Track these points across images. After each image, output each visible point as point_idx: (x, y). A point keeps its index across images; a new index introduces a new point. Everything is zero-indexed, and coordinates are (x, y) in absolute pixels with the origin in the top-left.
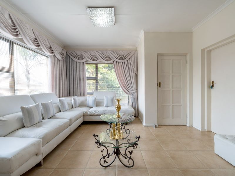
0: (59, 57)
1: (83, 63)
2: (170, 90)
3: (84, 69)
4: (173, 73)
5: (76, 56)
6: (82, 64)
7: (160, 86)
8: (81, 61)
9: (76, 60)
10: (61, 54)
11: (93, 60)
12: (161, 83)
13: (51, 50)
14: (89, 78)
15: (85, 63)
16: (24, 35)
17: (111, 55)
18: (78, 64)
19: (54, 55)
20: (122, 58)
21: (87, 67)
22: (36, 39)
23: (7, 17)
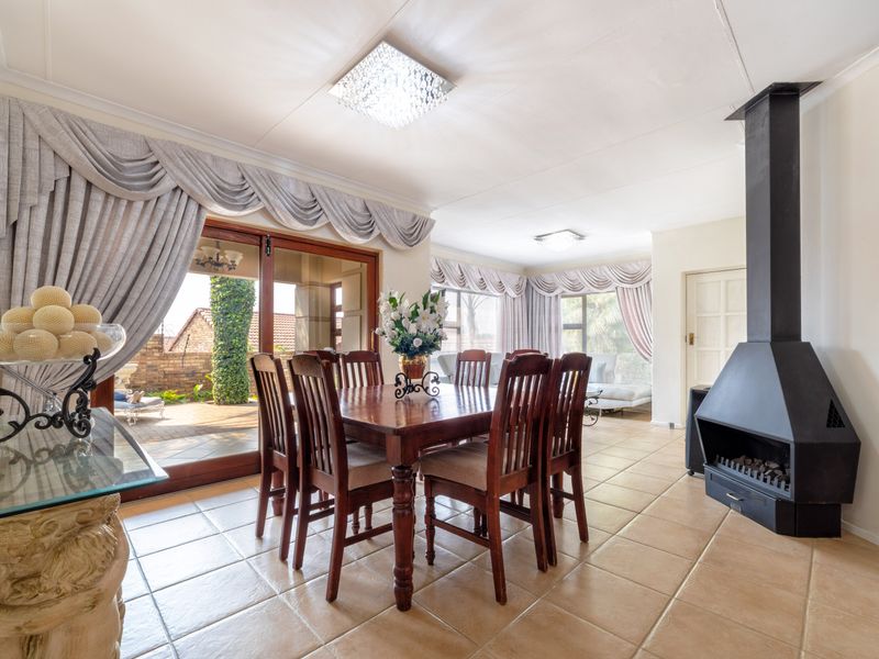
0: (512, 294)
1: (557, 296)
2: (719, 352)
3: (557, 309)
4: (727, 311)
6: (553, 300)
7: (692, 343)
10: (518, 287)
11: (574, 289)
12: (695, 335)
13: (501, 288)
14: (567, 327)
18: (547, 300)
20: (635, 278)
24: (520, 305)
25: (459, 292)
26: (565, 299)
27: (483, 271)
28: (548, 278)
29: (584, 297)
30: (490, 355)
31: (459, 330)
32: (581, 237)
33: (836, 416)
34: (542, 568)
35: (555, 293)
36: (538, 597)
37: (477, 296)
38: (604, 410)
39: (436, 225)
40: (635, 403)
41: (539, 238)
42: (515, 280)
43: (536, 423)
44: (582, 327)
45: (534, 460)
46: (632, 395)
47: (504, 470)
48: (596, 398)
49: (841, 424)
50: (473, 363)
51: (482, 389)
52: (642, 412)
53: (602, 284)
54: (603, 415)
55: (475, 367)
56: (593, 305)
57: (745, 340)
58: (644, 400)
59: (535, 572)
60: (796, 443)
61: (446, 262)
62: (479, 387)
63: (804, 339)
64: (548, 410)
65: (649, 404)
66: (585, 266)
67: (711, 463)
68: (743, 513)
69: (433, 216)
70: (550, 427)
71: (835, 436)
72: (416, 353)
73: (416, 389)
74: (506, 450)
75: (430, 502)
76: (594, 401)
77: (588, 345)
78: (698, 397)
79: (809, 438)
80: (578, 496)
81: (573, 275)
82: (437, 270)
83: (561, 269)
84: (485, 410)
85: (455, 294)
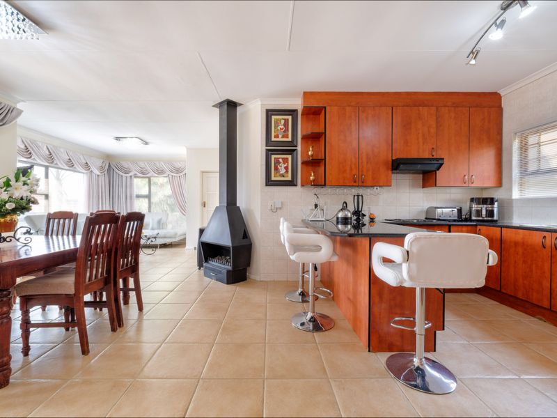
0: (97, 172)
1: (131, 176)
3: (131, 185)
5: (121, 168)
6: (128, 179)
8: (128, 175)
9: (121, 174)
10: (101, 168)
13: (87, 167)
15: (133, 177)
16: (59, 160)
17: (165, 167)
18: (124, 179)
19: (91, 171)
20: (178, 171)
21: (136, 181)
22: (70, 159)
23: (45, 149)
24: (103, 181)
25: (47, 168)
26: (138, 179)
27: (71, 153)
28: (125, 164)
29: (149, 178)
30: (77, 215)
31: (47, 197)
32: (146, 143)
33: (246, 235)
34: (113, 330)
35: (130, 174)
36: (110, 343)
37: (63, 171)
38: (161, 245)
39: (23, 114)
40: (177, 239)
41: (117, 139)
42: (99, 162)
43: (109, 252)
44: (149, 197)
45: (108, 272)
46: (176, 234)
47: (87, 280)
48: (155, 238)
49: (247, 238)
50: (62, 221)
51: (71, 237)
52: (181, 244)
53: (160, 172)
54: (160, 248)
55: (64, 223)
56: (156, 184)
57: (218, 205)
58: (182, 237)
59: (110, 333)
60: (233, 247)
61: (33, 142)
62: (68, 235)
63: (238, 205)
64: (117, 243)
65: (185, 238)
66: (150, 160)
67: (206, 261)
68: (217, 280)
69: (19, 106)
70: (119, 252)
71: (244, 242)
72: (9, 213)
73: (8, 239)
74: (88, 270)
75: (26, 313)
76: (154, 240)
77: (152, 208)
78: (202, 231)
79: (237, 244)
80: (137, 289)
81: (142, 165)
82: (23, 147)
83: (134, 159)
84: (72, 247)
85: (43, 169)
